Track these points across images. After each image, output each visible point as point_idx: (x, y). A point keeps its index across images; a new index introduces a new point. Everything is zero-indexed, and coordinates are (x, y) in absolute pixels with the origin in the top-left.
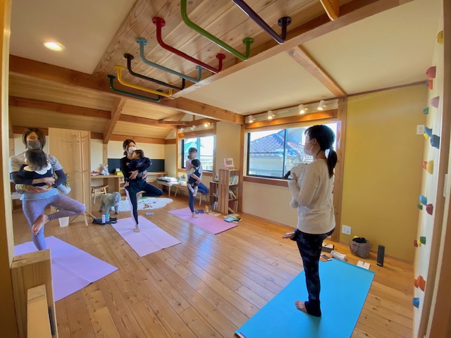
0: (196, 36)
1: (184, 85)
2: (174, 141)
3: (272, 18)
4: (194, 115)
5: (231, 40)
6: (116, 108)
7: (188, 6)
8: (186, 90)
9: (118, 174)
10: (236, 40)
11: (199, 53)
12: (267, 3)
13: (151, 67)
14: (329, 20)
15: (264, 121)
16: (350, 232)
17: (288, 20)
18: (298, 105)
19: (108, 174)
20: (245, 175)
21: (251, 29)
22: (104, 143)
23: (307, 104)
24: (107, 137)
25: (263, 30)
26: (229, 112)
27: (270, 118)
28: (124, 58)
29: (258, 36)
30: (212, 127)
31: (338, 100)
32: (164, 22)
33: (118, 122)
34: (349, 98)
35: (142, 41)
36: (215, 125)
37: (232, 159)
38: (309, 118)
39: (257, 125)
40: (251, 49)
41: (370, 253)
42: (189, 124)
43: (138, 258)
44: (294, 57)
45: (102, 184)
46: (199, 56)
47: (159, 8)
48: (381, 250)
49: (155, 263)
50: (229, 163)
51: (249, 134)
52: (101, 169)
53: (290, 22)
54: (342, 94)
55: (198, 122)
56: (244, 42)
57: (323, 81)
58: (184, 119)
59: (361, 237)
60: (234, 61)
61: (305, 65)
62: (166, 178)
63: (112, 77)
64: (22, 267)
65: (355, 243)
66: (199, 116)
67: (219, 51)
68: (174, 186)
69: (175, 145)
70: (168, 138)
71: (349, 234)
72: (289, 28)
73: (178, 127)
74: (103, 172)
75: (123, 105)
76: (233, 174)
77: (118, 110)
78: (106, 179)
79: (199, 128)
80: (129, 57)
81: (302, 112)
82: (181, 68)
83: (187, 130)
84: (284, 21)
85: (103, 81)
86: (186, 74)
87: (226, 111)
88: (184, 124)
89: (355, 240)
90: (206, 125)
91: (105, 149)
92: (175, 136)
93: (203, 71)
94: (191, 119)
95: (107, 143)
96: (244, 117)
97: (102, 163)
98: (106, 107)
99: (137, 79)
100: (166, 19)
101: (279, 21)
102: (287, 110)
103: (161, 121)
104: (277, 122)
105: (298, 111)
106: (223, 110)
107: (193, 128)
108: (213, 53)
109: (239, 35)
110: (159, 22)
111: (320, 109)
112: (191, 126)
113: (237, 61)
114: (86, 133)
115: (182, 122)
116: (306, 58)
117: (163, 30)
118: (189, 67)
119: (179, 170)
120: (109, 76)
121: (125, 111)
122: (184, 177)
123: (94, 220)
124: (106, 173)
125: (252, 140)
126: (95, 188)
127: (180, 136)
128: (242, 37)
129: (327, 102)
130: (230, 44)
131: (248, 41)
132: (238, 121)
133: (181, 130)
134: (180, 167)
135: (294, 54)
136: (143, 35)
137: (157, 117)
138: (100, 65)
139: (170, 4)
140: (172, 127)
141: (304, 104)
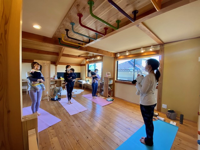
0: (95, 21)
1: (89, 41)
2: (84, 65)
3: (129, 11)
4: (93, 54)
5: (111, 21)
6: (61, 51)
7: (93, 8)
8: (91, 43)
9: (61, 79)
10: (113, 21)
11: (96, 28)
12: (127, 5)
13: (76, 34)
14: (156, 11)
15: (125, 56)
16: (166, 107)
17: (137, 11)
18: (140, 48)
19: (57, 79)
20: (116, 80)
21: (119, 16)
22: (55, 66)
23: (145, 48)
24: (57, 64)
25: (125, 17)
26: (109, 52)
27: (127, 54)
28: (65, 31)
29: (122, 19)
30: (101, 58)
31: (159, 45)
32: (82, 15)
33: (61, 57)
34: (165, 44)
35: (73, 24)
36: (102, 58)
37: (110, 73)
38: (145, 54)
39: (121, 57)
40: (120, 25)
41: (176, 118)
42: (91, 57)
43: (70, 116)
44: (139, 27)
45: (55, 83)
46: (96, 29)
47: (80, 10)
48: (182, 116)
49: (77, 118)
50: (108, 74)
51: (118, 61)
52: (54, 77)
53: (138, 12)
54: (162, 42)
55: (95, 57)
56: (116, 22)
57: (152, 38)
58: (89, 55)
59: (172, 110)
60: (112, 30)
61: (144, 31)
62: (81, 81)
63: (60, 39)
64: (26, 121)
65: (169, 113)
66: (95, 54)
67: (105, 26)
68: (84, 84)
69: (85, 66)
70: (82, 63)
71: (166, 108)
72: (137, 15)
73: (86, 59)
74: (55, 78)
75: (63, 50)
76: (110, 79)
77: (62, 52)
78: (56, 81)
79: (95, 59)
80: (67, 30)
81: (142, 51)
82: (89, 34)
83: (90, 60)
84: (135, 12)
85: (56, 40)
86: (91, 37)
87: (107, 52)
88: (89, 57)
89: (169, 111)
90: (99, 58)
91: (56, 68)
92: (85, 63)
93: (98, 35)
94: (92, 55)
95: (57, 66)
96: (115, 54)
97: (55, 74)
98: (57, 51)
99: (70, 39)
100: (83, 14)
101: (133, 12)
102: (135, 51)
103: (79, 56)
104: (131, 56)
105: (141, 51)
106: (106, 51)
107: (93, 59)
108: (103, 27)
109: (114, 19)
110: (80, 15)
111: (151, 50)
112: (92, 58)
113: (113, 30)
114: (49, 62)
115: (88, 57)
116: (145, 27)
117: (82, 18)
118: (92, 33)
119: (86, 77)
120: (59, 38)
121: (64, 53)
122: (88, 81)
123: (51, 98)
124: (56, 78)
125: (119, 64)
126: (52, 85)
127: (87, 62)
128: (116, 20)
129: (154, 47)
130: (110, 23)
131: (118, 21)
132: (113, 56)
133: (88, 60)
134: (87, 76)
135: (139, 26)
136: (73, 21)
137: (77, 55)
138: (55, 34)
139: (85, 8)
140: (84, 59)
141: (143, 48)
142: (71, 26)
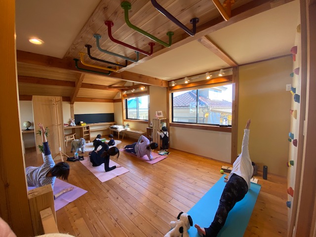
2: (120, 100)
4: (133, 83)
5: (159, 33)
6: (79, 79)
7: (129, 14)
9: (82, 125)
10: (162, 33)
11: (137, 43)
12: (183, 10)
15: (182, 85)
18: (205, 73)
20: (171, 122)
21: (172, 26)
22: (71, 104)
23: (211, 72)
24: (73, 100)
26: (158, 79)
27: (186, 82)
28: (85, 47)
29: (176, 30)
30: (147, 90)
31: (232, 69)
32: (113, 24)
33: (80, 88)
34: (240, 67)
35: (97, 36)
36: (148, 88)
37: (161, 112)
38: (213, 82)
39: (178, 87)
40: (172, 39)
41: (258, 172)
42: (130, 88)
43: (101, 183)
45: (71, 133)
46: (137, 45)
49: (113, 186)
50: (159, 114)
51: (172, 94)
53: (198, 21)
54: (235, 64)
55: (137, 87)
56: (167, 34)
57: (222, 57)
58: (126, 85)
60: (161, 47)
61: (209, 47)
62: (115, 126)
63: (77, 60)
64: (35, 197)
66: (137, 83)
67: (150, 41)
68: (121, 132)
69: (121, 103)
70: (116, 98)
72: (197, 25)
73: (123, 90)
74: (72, 124)
75: (83, 77)
78: (73, 129)
79: (137, 91)
80: (89, 47)
81: (208, 78)
82: (125, 52)
83: (129, 92)
84: (194, 21)
85: (71, 63)
86: (128, 56)
87: (156, 79)
90: (142, 89)
91: (72, 108)
92: (120, 96)
93: (139, 54)
94: (131, 85)
95: (73, 104)
96: (169, 82)
97: (70, 118)
98: (71, 79)
99: (94, 61)
100: (114, 22)
101: (191, 21)
102: (198, 77)
103: (110, 87)
104: (191, 85)
105: (206, 77)
106: (153, 78)
107: (133, 91)
108: (146, 42)
109: (164, 30)
110: (109, 24)
111: (220, 75)
112: (132, 89)
113: (163, 47)
114: (59, 98)
115: (125, 87)
118: (130, 51)
119: (124, 121)
120: (75, 59)
121: (85, 81)
122: (128, 125)
123: (68, 158)
125: (174, 96)
126: (67, 135)
127: (124, 96)
128: (166, 31)
129: (225, 70)
130: (158, 36)
131: (170, 34)
132: (164, 85)
133: (125, 93)
134: (125, 118)
135: (201, 41)
136: (98, 32)
137: (107, 84)
138: (68, 52)
139: (117, 12)
140: (118, 91)
141: (209, 72)
142: (95, 39)
